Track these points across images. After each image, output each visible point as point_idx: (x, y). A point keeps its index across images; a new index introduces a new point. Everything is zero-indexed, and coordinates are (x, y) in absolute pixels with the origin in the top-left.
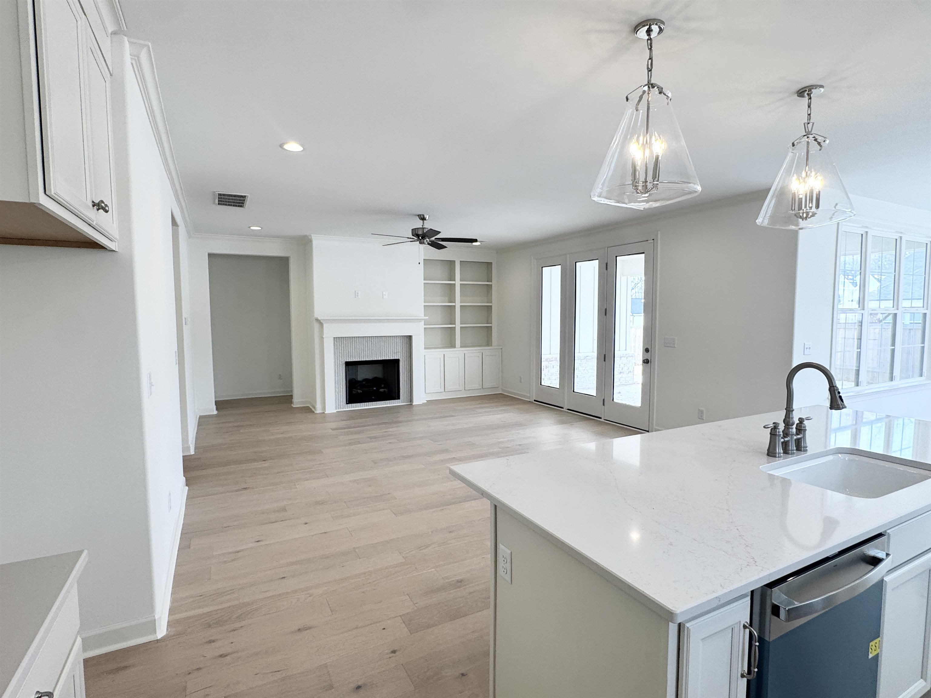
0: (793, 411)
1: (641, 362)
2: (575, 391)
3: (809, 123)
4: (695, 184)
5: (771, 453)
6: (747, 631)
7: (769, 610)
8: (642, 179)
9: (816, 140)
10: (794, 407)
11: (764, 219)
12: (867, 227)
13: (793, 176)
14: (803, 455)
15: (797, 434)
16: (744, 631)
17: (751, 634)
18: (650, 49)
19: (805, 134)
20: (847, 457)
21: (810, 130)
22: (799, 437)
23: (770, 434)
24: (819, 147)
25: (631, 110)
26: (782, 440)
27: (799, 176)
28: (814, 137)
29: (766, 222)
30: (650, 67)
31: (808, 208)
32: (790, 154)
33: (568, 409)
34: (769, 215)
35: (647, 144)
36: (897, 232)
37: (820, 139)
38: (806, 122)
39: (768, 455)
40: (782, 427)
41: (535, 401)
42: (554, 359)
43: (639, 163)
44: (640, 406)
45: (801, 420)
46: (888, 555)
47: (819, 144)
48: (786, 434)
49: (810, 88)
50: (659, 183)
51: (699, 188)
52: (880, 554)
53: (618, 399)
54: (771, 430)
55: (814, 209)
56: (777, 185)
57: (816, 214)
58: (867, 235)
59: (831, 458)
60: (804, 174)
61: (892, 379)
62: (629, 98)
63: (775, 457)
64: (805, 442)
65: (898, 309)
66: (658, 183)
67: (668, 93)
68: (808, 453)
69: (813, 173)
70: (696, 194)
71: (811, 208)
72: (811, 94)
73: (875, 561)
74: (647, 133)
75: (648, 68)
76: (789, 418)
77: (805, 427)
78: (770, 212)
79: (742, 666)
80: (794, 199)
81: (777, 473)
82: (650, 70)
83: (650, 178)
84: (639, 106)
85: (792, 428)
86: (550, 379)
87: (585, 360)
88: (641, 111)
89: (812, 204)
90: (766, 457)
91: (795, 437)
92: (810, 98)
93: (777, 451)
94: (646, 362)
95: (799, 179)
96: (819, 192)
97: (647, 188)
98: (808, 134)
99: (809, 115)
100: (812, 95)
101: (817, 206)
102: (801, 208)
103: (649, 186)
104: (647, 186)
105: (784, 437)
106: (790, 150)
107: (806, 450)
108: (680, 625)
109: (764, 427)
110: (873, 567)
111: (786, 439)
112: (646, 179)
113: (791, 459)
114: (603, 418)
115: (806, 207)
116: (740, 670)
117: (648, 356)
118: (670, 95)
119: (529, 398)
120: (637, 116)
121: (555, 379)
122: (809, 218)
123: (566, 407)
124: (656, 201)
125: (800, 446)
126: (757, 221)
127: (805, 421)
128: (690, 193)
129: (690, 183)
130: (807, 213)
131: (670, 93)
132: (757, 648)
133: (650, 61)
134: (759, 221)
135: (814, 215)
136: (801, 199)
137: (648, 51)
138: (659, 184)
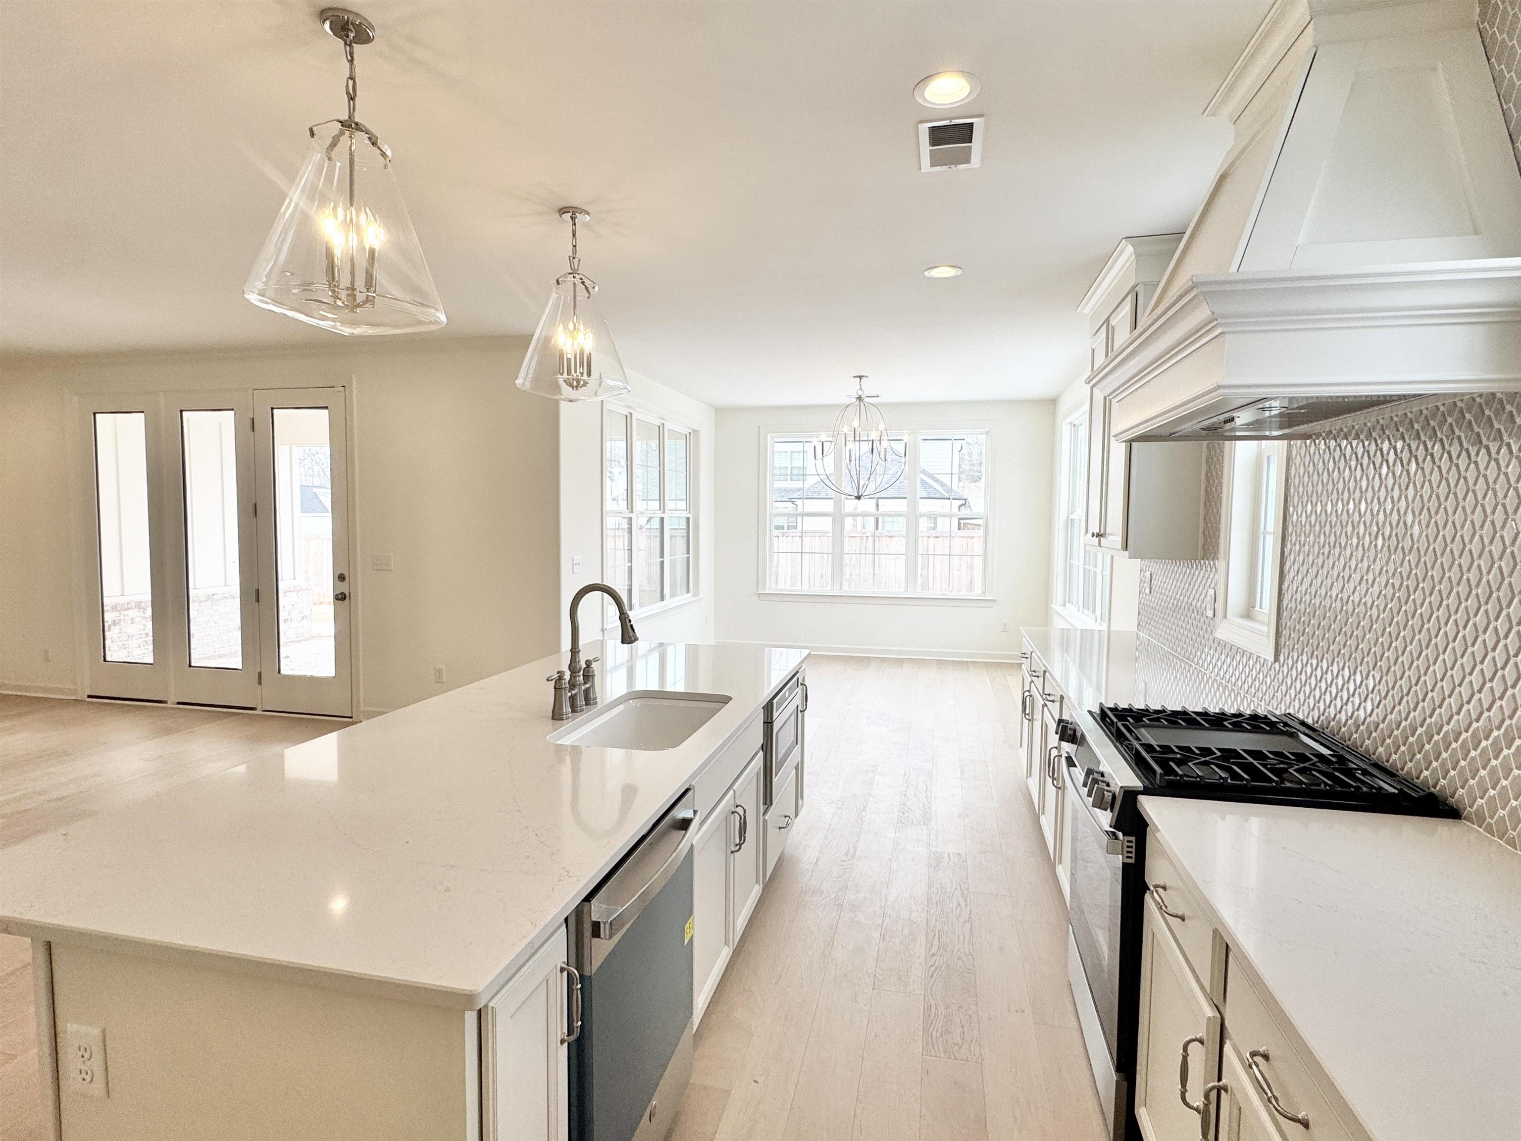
0: (579, 651)
1: (331, 598)
2: (193, 664)
3: (574, 258)
4: (436, 309)
5: (557, 715)
6: (565, 973)
7: (588, 932)
8: (345, 281)
9: (583, 283)
10: (580, 647)
11: (525, 380)
12: (631, 408)
13: (559, 326)
14: (594, 710)
15: (585, 683)
16: (562, 976)
17: (570, 976)
18: (351, 61)
19: (571, 272)
20: (639, 703)
21: (576, 268)
22: (587, 686)
23: (555, 688)
24: (587, 295)
25: (319, 156)
26: (569, 694)
27: (566, 328)
28: (581, 279)
29: (528, 386)
30: (351, 91)
31: (578, 373)
32: (554, 296)
33: (179, 703)
34: (531, 376)
35: (349, 224)
36: (660, 418)
37: (588, 283)
38: (571, 255)
39: (553, 718)
40: (567, 676)
41: (89, 696)
42: (133, 604)
43: (338, 253)
44: (334, 675)
45: (588, 663)
46: (695, 812)
47: (587, 288)
48: (572, 685)
49: (576, 210)
50: (377, 295)
51: (443, 318)
52: (689, 814)
53: (288, 668)
54: (555, 682)
55: (585, 377)
56: (540, 334)
57: (587, 383)
58: (631, 416)
59: (621, 708)
60: (571, 326)
61: (662, 598)
62: (315, 132)
63: (562, 719)
64: (594, 692)
65: (664, 513)
66: (374, 295)
67: (386, 149)
68: (599, 706)
69: (582, 328)
70: (438, 327)
71: (582, 374)
72: (575, 218)
73: (685, 824)
74: (352, 205)
75: (348, 93)
76: (575, 662)
77: (593, 672)
78: (531, 371)
79: (562, 1027)
80: (561, 356)
81: (567, 741)
82: (352, 98)
83: (360, 284)
84: (333, 153)
85: (579, 676)
86: (124, 647)
87: (209, 602)
88: (338, 164)
89: (583, 369)
90: (551, 721)
91: (583, 688)
92: (575, 224)
93: (564, 711)
94: (340, 597)
95: (566, 332)
96: (590, 354)
97: (355, 300)
98: (574, 272)
99: (575, 246)
100: (576, 220)
101: (589, 374)
102: (571, 373)
103: (360, 298)
104: (355, 295)
105: (571, 689)
106: (554, 289)
107: (596, 703)
108: (480, 1011)
109: (548, 680)
110: (684, 832)
111: (574, 692)
112: (353, 283)
113: (582, 717)
114: (259, 707)
115: (576, 372)
116: (559, 1033)
117: (343, 588)
118: (389, 153)
119: (75, 692)
120: (331, 169)
121: (140, 646)
122: (581, 387)
123: (172, 699)
124: (373, 325)
125: (589, 700)
126: (516, 382)
127: (593, 663)
128: (431, 323)
129: (430, 307)
130: (578, 381)
131: (389, 150)
132: (579, 991)
133: (351, 82)
134: (519, 382)
135: (585, 384)
136: (570, 359)
137: (348, 64)
138: (377, 297)
